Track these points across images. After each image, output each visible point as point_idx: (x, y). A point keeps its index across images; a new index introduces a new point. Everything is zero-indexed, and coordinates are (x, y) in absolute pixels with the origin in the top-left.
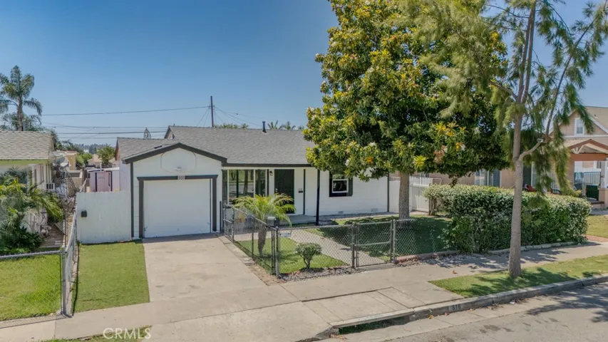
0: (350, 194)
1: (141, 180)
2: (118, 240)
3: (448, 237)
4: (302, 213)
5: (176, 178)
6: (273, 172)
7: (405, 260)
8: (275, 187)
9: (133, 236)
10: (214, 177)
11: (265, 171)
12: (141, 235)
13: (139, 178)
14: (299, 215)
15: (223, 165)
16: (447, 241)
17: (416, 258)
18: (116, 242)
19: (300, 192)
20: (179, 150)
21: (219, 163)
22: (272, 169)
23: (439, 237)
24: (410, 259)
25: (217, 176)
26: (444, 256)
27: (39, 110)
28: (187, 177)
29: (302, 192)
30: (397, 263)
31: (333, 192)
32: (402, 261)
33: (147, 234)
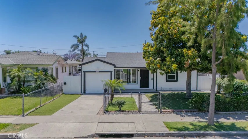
0: (177, 81)
1: (84, 72)
2: (76, 93)
3: (191, 103)
4: (152, 88)
5: (95, 72)
6: (139, 70)
7: (166, 111)
8: (140, 77)
9: (81, 92)
10: (111, 72)
11: (136, 70)
12: (84, 92)
13: (83, 72)
14: (151, 89)
15: (114, 67)
16: (190, 105)
17: (172, 111)
18: (76, 94)
19: (151, 79)
20: (98, 61)
21: (113, 66)
22: (139, 69)
23: (187, 102)
24: (168, 111)
25: (112, 71)
26: (188, 111)
27: (88, 48)
28: (99, 72)
29: (152, 79)
30: (161, 112)
31: (168, 80)
32: (164, 112)
33: (87, 92)
